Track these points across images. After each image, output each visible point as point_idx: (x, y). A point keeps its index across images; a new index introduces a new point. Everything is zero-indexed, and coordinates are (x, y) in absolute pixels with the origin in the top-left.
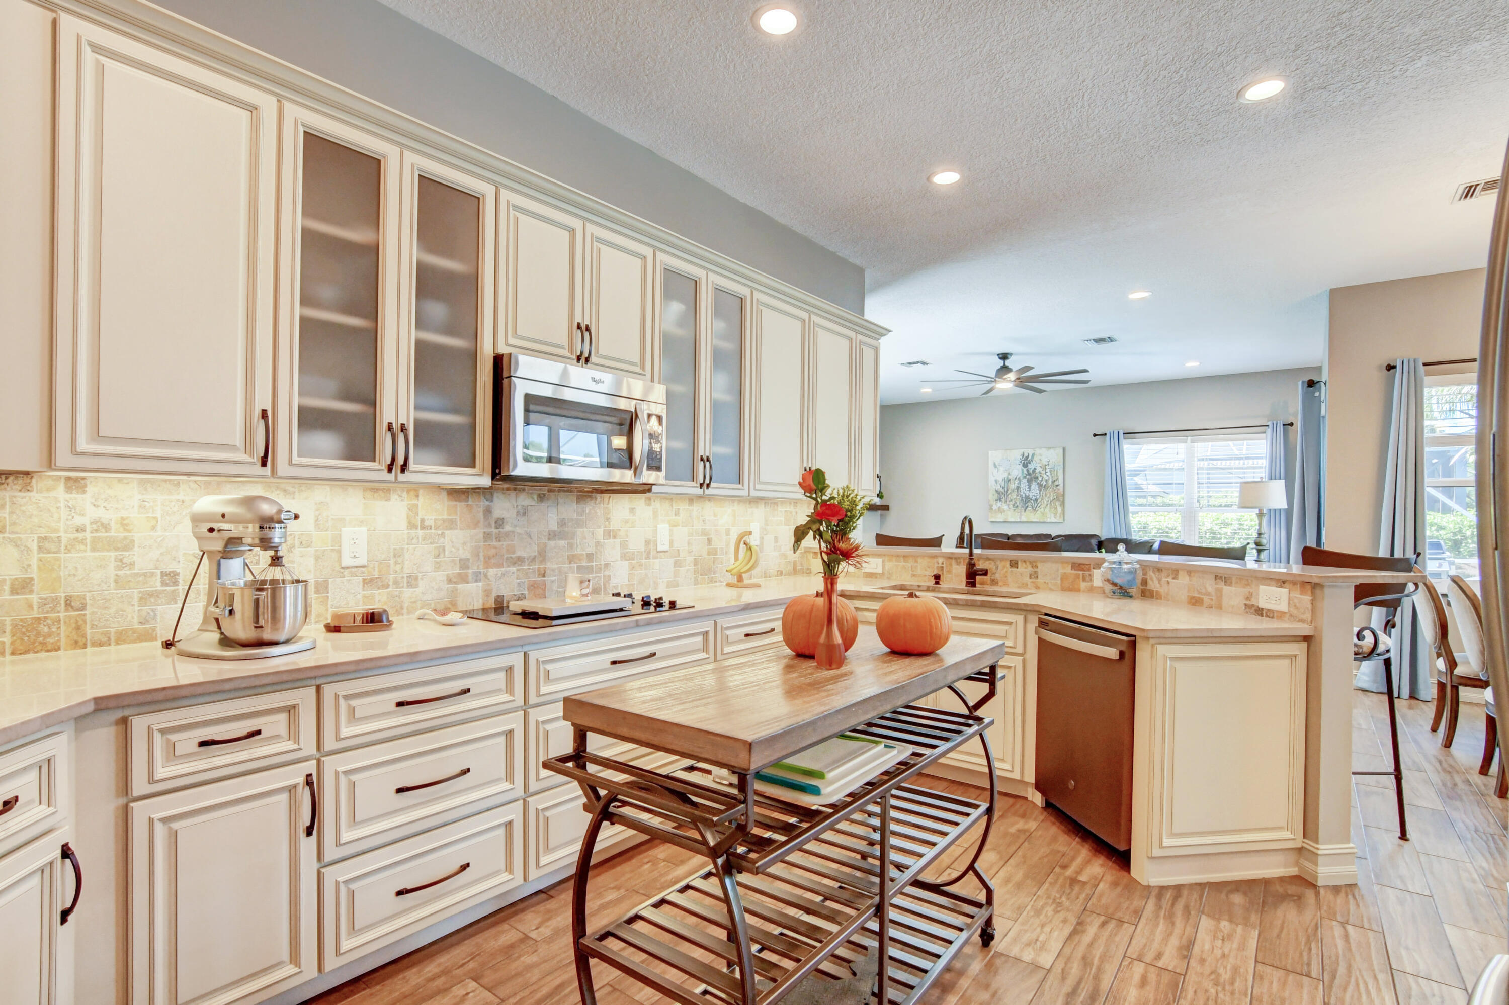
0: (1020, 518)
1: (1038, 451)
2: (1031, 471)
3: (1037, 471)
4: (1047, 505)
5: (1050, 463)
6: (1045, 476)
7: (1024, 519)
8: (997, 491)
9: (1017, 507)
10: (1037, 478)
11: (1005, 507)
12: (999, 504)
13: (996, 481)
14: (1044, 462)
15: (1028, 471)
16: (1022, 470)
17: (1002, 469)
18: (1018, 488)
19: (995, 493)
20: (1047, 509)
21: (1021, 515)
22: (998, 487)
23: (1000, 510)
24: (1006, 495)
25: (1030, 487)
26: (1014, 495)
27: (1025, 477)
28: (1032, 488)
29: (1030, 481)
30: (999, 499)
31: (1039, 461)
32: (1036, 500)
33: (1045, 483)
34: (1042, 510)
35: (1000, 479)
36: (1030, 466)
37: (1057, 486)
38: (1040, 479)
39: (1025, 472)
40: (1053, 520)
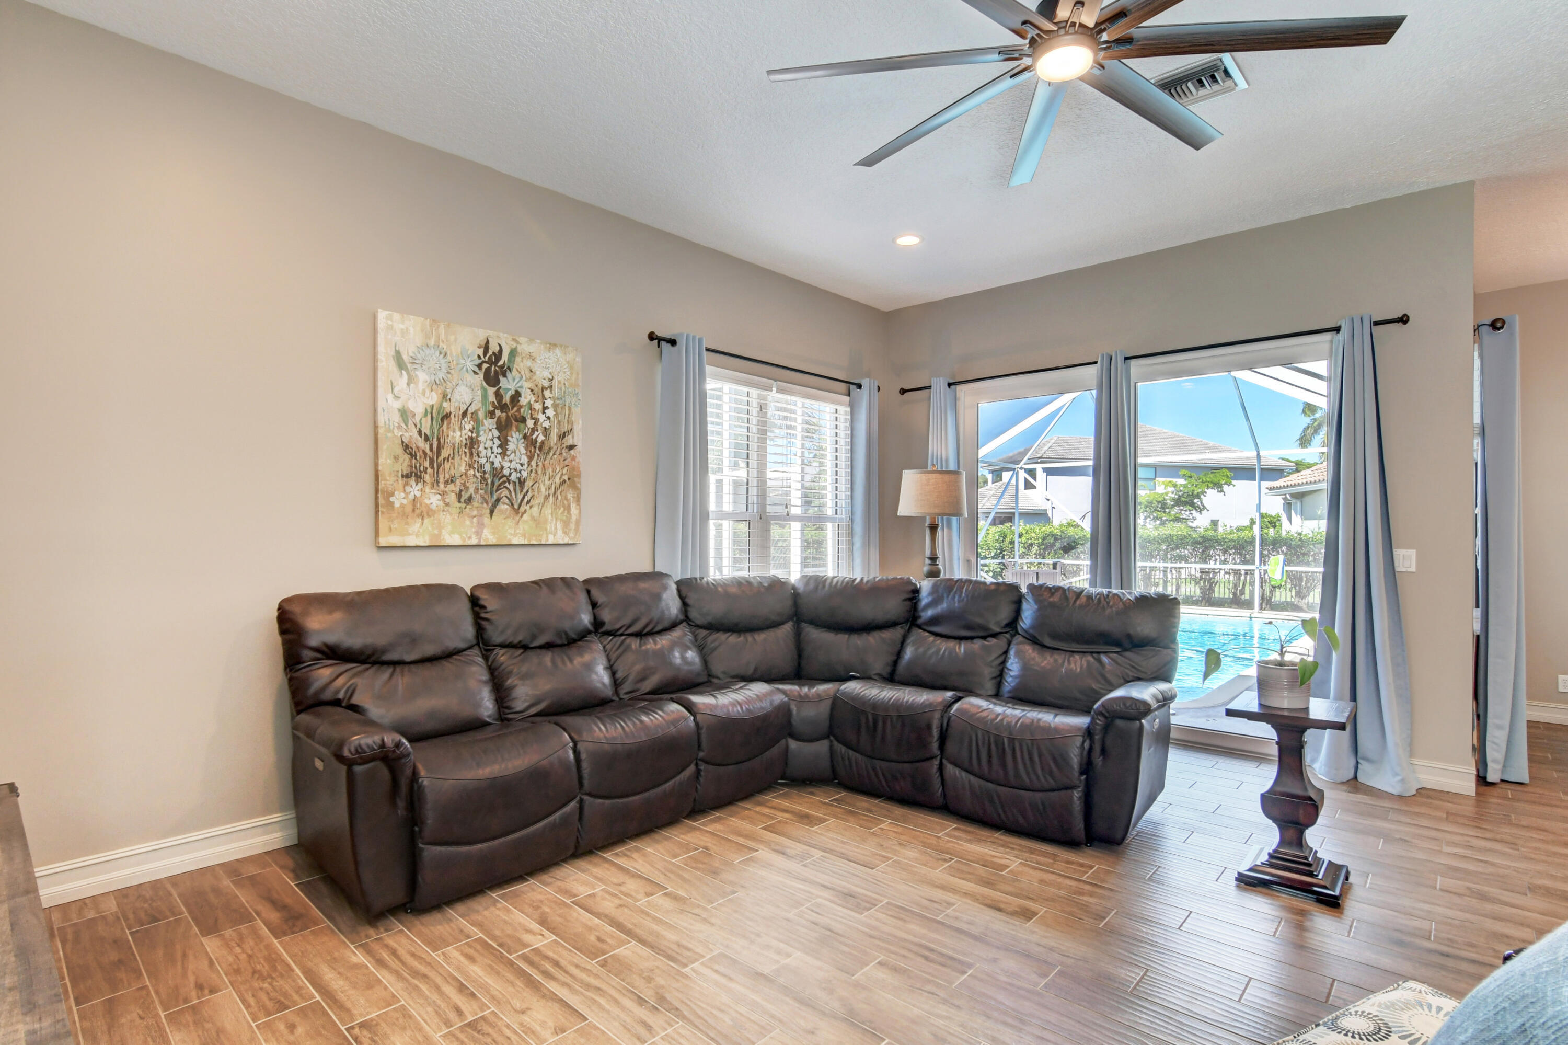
0: (479, 534)
1: (525, 347)
2: (507, 399)
3: (523, 401)
4: (547, 497)
5: (555, 383)
6: (542, 417)
7: (488, 537)
8: (406, 447)
9: (469, 500)
10: (524, 420)
11: (433, 500)
12: (415, 489)
13: (404, 414)
14: (542, 376)
15: (498, 395)
16: (485, 392)
17: (422, 377)
18: (472, 443)
19: (399, 450)
20: (548, 511)
21: (481, 525)
22: (411, 435)
23: (418, 510)
24: (435, 464)
25: (504, 445)
26: (460, 465)
27: (492, 414)
28: (511, 446)
29: (503, 428)
30: (414, 475)
31: (528, 374)
32: (521, 482)
33: (541, 438)
34: (535, 510)
35: (418, 408)
36: (503, 383)
37: (571, 447)
38: (530, 423)
39: (492, 398)
40: (561, 538)
